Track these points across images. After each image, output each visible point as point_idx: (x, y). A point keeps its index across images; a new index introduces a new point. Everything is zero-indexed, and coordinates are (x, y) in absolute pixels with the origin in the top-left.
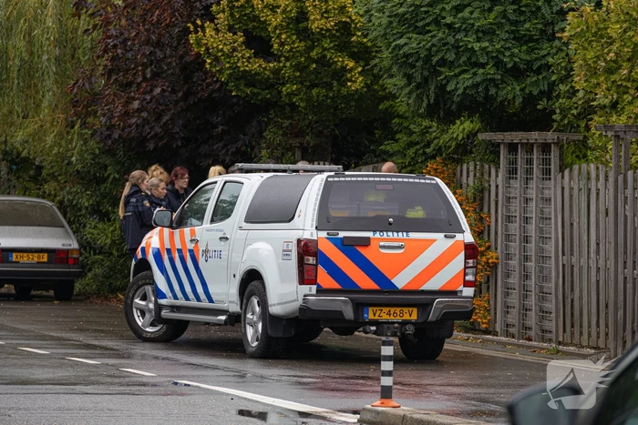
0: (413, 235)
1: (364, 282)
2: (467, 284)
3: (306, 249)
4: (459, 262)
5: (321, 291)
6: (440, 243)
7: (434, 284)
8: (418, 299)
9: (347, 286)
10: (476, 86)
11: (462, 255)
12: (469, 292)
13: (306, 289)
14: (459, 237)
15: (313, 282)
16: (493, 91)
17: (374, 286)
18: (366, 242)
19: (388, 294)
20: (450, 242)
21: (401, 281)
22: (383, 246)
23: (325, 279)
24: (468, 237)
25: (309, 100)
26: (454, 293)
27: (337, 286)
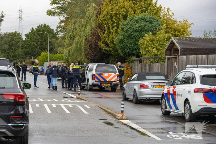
0: (109, 73)
1: (102, 80)
2: (118, 80)
3: (94, 75)
4: (116, 77)
5: (95, 81)
6: (114, 74)
7: (113, 80)
8: (110, 82)
9: (99, 81)
10: (130, 51)
11: (117, 76)
12: (118, 81)
13: (93, 81)
14: (116, 73)
15: (94, 80)
16: (132, 52)
17: (103, 81)
18: (102, 74)
19: (106, 82)
20: (115, 74)
21: (107, 80)
22: (105, 75)
23: (96, 80)
24: (118, 74)
25: (115, 54)
26: (116, 82)
27: (98, 80)
